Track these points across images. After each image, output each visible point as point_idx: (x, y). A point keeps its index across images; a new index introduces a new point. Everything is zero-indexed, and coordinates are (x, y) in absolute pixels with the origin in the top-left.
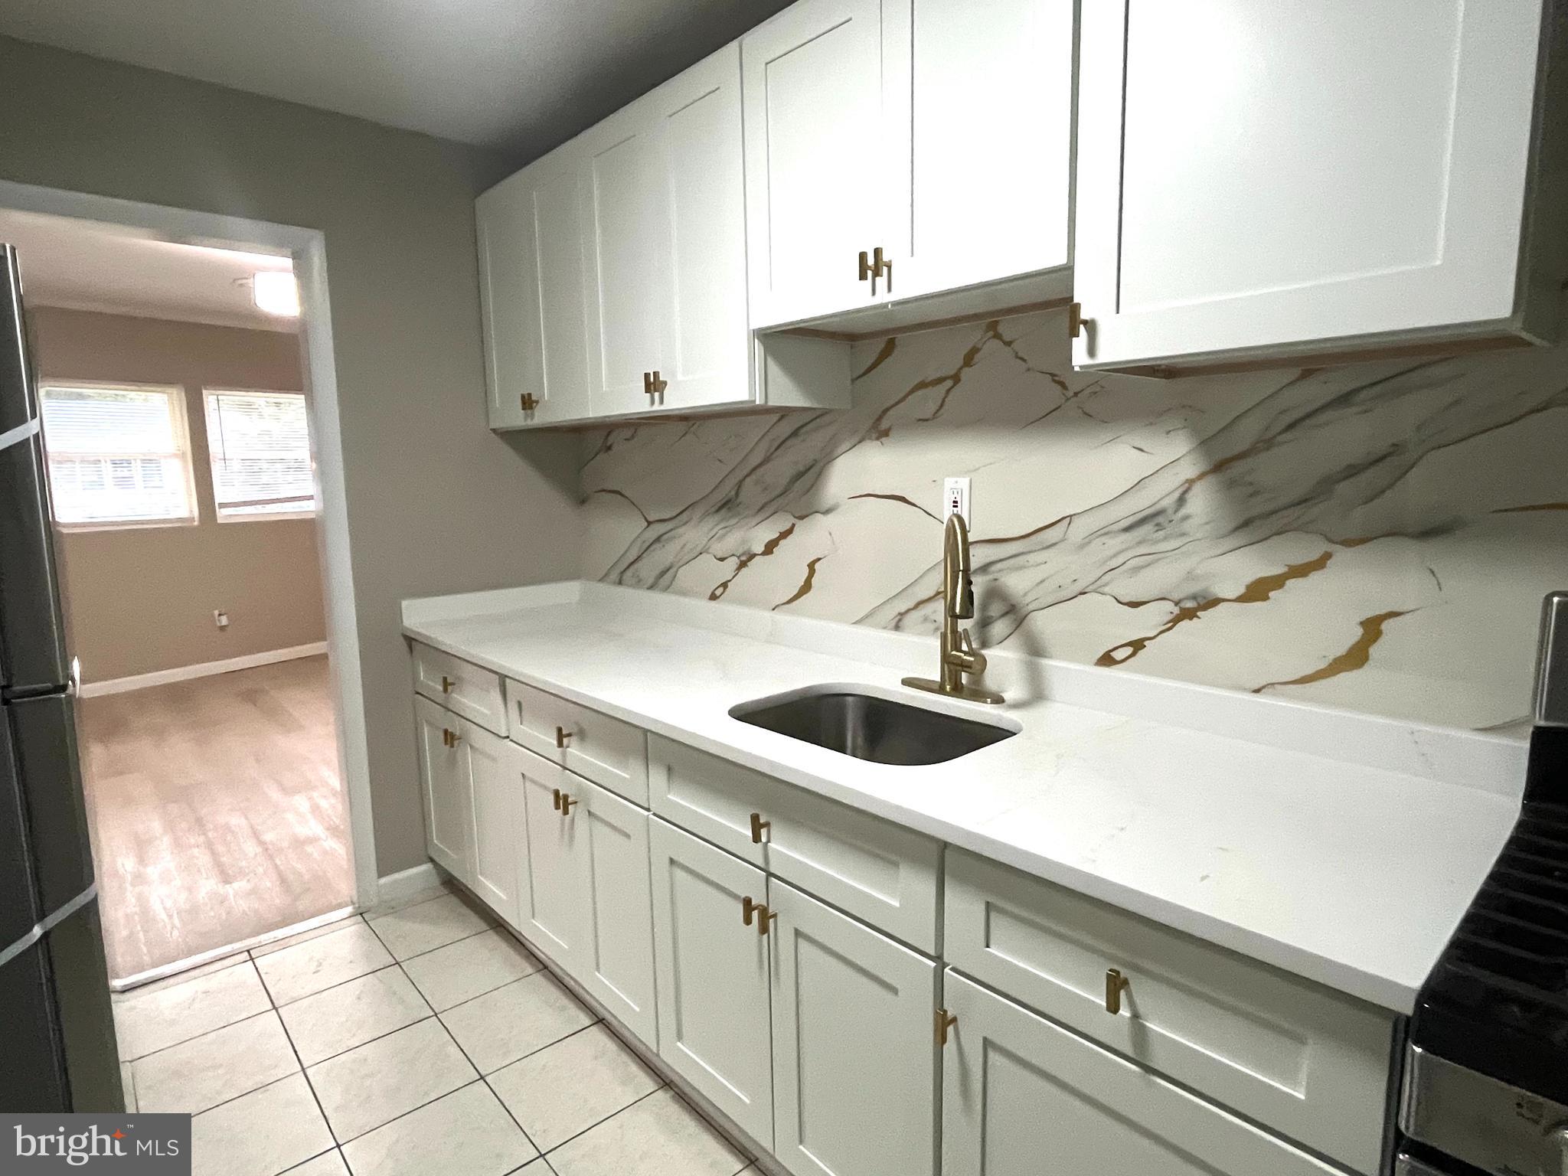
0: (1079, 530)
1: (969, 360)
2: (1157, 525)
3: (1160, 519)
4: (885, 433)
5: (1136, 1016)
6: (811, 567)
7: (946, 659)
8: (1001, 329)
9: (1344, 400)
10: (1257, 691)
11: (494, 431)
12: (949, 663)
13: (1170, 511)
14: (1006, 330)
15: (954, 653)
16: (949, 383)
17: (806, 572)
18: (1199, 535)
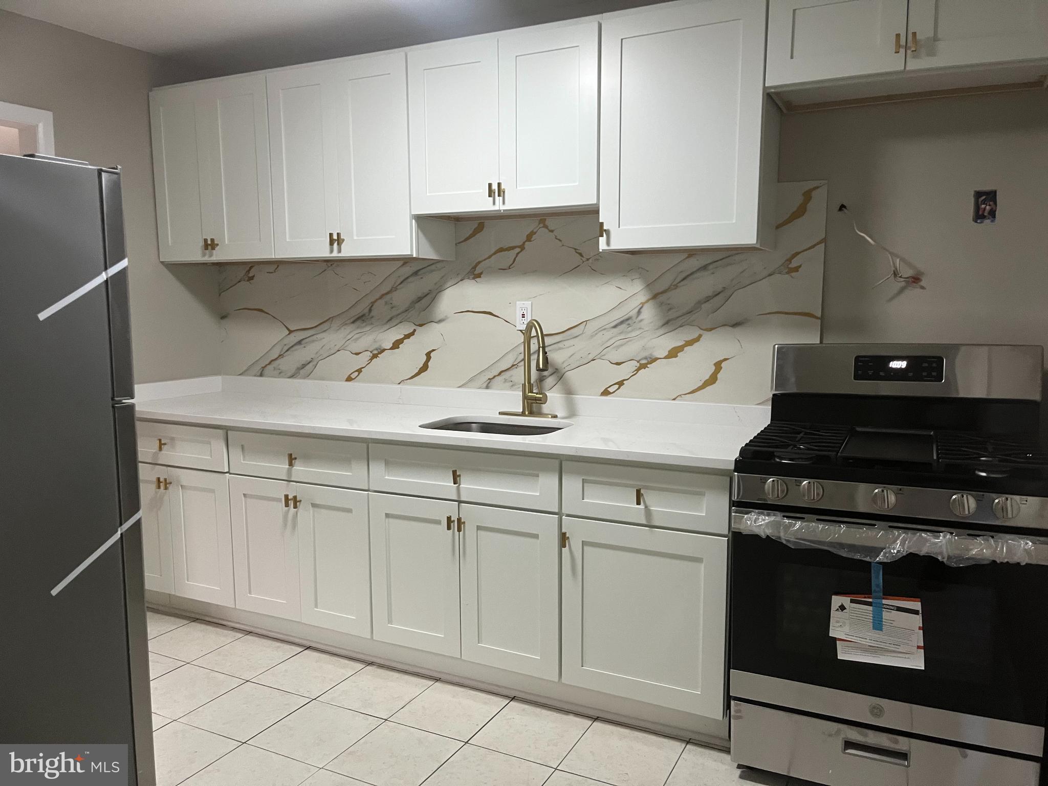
0: (591, 328)
1: (529, 238)
2: (629, 324)
3: (629, 322)
4: (479, 276)
5: (646, 507)
6: (428, 355)
7: (525, 397)
8: (547, 223)
9: (704, 268)
10: (674, 399)
11: (162, 262)
12: (527, 399)
13: (634, 318)
14: (550, 222)
15: (530, 394)
16: (518, 250)
17: (425, 358)
18: (647, 329)
